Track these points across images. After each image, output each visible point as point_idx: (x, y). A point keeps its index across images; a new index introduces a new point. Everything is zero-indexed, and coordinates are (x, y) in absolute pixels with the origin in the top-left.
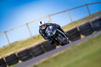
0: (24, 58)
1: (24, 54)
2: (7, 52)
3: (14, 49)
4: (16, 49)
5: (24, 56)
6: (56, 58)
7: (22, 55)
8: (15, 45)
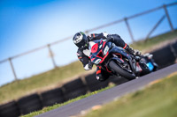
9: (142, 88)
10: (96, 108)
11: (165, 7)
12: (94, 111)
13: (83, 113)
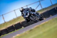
0: (25, 25)
1: (25, 23)
2: (15, 22)
3: (19, 20)
4: (21, 20)
5: (25, 24)
6: (43, 25)
7: (24, 24)
8: (20, 18)
9: (32, 28)
10: (18, 35)
11: (39, 1)
12: (17, 36)
13: (14, 37)
